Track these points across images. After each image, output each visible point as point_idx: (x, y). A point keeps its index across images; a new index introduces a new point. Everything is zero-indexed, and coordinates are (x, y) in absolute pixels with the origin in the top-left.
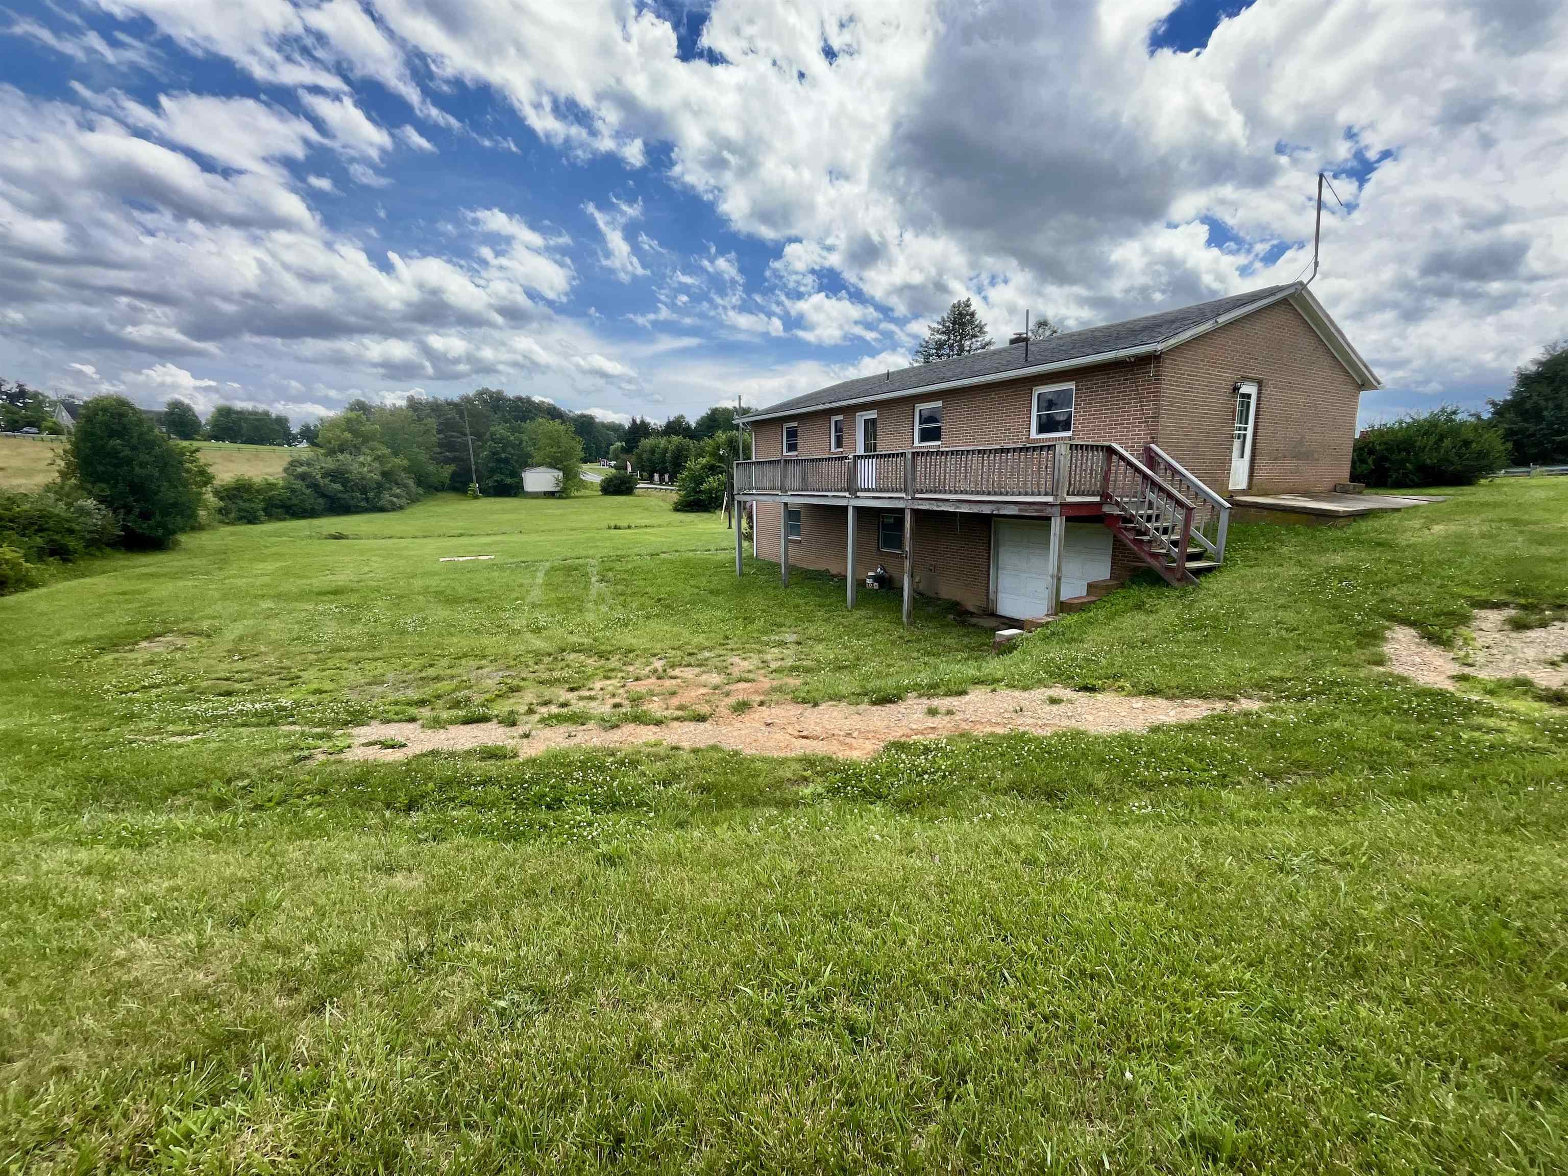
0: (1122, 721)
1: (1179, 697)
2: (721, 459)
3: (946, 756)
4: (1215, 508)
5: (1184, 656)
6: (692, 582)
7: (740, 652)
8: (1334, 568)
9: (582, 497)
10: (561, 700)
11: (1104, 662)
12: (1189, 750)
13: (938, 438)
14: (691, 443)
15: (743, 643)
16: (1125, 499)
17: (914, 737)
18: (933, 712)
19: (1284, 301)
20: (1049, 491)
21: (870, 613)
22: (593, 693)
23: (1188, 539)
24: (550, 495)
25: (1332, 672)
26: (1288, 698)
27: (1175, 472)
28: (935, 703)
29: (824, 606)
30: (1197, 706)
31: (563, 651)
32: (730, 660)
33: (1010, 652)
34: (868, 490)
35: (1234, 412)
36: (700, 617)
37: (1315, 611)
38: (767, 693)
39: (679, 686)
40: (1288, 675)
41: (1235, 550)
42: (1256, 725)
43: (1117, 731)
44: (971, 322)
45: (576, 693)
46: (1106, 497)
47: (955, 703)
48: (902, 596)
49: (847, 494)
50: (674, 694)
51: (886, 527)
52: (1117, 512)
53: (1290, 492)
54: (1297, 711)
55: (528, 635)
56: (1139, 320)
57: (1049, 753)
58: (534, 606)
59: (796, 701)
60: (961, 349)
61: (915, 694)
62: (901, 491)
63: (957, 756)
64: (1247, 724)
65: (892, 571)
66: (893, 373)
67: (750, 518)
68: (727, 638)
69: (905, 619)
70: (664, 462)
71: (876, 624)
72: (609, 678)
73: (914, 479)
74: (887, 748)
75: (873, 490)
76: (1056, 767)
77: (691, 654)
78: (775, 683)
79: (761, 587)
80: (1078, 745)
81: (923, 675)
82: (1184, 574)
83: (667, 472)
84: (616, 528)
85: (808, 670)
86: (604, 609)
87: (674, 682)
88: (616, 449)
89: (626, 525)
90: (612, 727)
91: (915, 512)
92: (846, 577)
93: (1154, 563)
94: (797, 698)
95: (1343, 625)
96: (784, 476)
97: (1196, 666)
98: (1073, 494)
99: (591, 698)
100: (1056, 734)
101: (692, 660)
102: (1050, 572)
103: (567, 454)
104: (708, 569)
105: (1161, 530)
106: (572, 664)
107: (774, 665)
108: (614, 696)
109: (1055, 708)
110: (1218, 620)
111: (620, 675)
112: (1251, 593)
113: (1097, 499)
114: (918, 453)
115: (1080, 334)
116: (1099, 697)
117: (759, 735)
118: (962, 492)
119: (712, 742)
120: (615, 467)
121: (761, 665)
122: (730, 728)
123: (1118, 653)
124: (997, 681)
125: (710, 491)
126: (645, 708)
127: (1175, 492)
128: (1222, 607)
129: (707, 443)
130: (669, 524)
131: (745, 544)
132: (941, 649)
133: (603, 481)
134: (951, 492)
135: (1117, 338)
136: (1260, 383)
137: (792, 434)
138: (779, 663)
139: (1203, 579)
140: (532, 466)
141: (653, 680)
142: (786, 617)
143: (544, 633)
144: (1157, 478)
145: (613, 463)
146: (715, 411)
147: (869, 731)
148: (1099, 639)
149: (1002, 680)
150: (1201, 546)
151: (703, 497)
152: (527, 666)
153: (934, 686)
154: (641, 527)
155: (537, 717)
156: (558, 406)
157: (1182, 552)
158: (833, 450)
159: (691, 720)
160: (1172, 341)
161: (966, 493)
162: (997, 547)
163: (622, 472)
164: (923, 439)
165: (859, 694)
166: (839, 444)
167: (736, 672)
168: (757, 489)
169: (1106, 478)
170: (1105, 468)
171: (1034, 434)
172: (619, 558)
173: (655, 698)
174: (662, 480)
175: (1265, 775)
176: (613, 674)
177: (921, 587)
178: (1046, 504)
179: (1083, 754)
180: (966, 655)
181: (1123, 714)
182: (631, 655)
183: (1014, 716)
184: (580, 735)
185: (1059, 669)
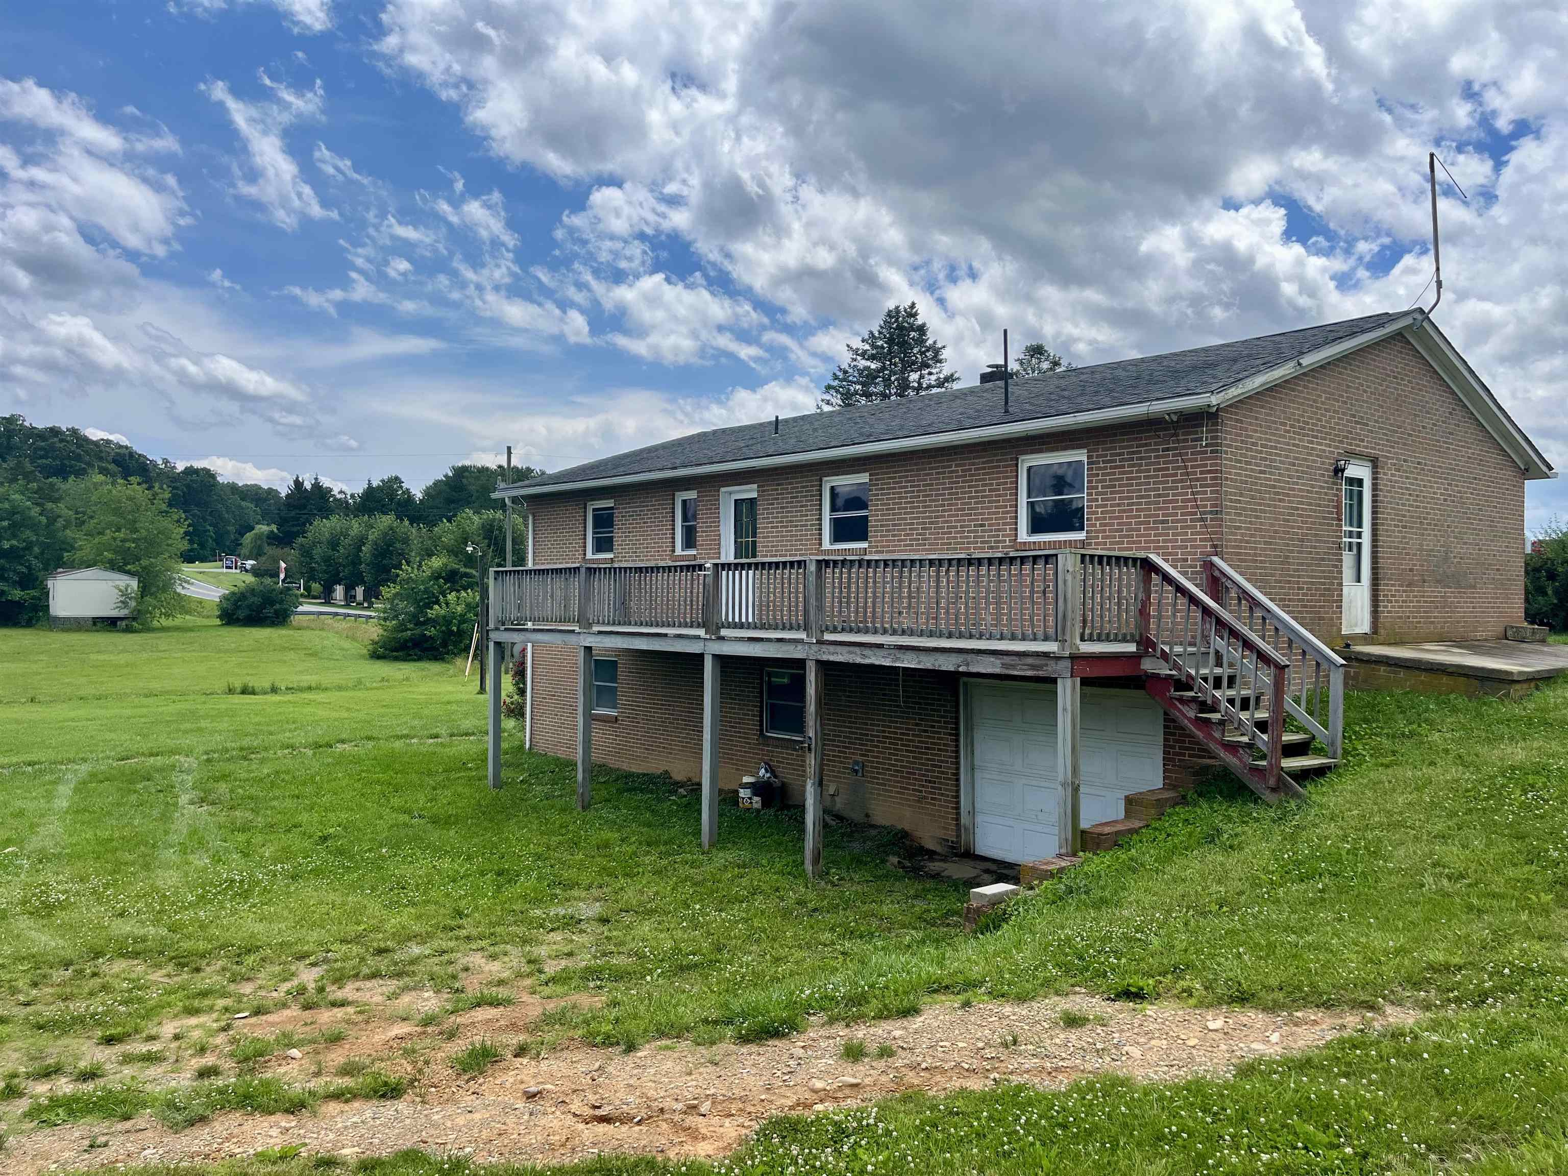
0: (1191, 1057)
1: (1283, 1007)
2: (470, 560)
3: (877, 1144)
4: (1321, 663)
5: (1288, 929)
6: (396, 801)
7: (483, 943)
8: (1513, 768)
9: (177, 629)
10: (82, 1064)
11: (1156, 942)
12: (1304, 1109)
13: (864, 537)
14: (414, 533)
15: (492, 924)
16: (1178, 649)
17: (819, 1107)
18: (854, 1053)
19: (1399, 336)
20: (1051, 631)
21: (745, 855)
22: (155, 1047)
23: (1285, 721)
24: (109, 624)
25: (1523, 952)
26: (1458, 1001)
27: (1254, 604)
28: (860, 1033)
29: (657, 843)
30: (1315, 1022)
31: (98, 955)
32: (464, 961)
33: (997, 927)
34: (741, 626)
35: (1338, 507)
36: (406, 870)
37: (1489, 844)
38: (533, 1028)
39: (348, 1022)
40: (1457, 960)
41: (1360, 738)
42: (1413, 1055)
43: (1184, 1075)
44: (921, 341)
45: (118, 1049)
46: (1146, 644)
47: (897, 1033)
48: (803, 822)
49: (701, 632)
50: (336, 1039)
51: (775, 691)
52: (1165, 670)
53: (1440, 639)
54: (1475, 1025)
55: (24, 923)
56: (1184, 353)
57: (1064, 1126)
58: (43, 858)
59: (592, 1041)
60: (904, 385)
61: (823, 1017)
62: (798, 628)
63: (897, 1141)
64: (1398, 1054)
65: (787, 775)
66: (786, 421)
67: (520, 674)
68: (460, 914)
69: (808, 867)
70: (356, 561)
71: (755, 877)
72: (195, 1012)
73: (820, 608)
74: (764, 1135)
75: (748, 626)
76: (1077, 1155)
77: (380, 952)
78: (551, 1006)
79: (535, 809)
80: (1115, 1107)
81: (838, 978)
82: (1280, 779)
83: (363, 582)
84: (245, 691)
85: (619, 976)
86: (201, 860)
87: (339, 1013)
88: (259, 537)
89: (267, 685)
90: (191, 1123)
91: (824, 666)
92: (699, 784)
93: (1231, 760)
94: (593, 1034)
95: (1534, 868)
96: (586, 597)
97: (1309, 947)
98: (1091, 639)
99: (150, 1058)
100: (1076, 1087)
101: (382, 963)
102: (1061, 778)
103: (151, 545)
104: (430, 774)
105: (1238, 703)
106: (115, 983)
107: (551, 968)
108: (202, 1050)
109: (1073, 1035)
110: (1339, 861)
111: (221, 1003)
112: (1389, 813)
113: (1131, 648)
114: (827, 562)
115: (1092, 370)
116: (1151, 1010)
117: (511, 1120)
118: (904, 633)
119: (407, 1144)
120: (255, 572)
121: (526, 969)
122: (450, 1109)
123: (1180, 926)
124: (973, 985)
125: (447, 620)
126: (269, 1075)
127: (1255, 638)
128: (1344, 838)
129: (446, 530)
130: (358, 684)
131: (509, 724)
132: (875, 923)
133: (225, 598)
134: (885, 632)
135: (1149, 382)
136: (1375, 463)
137: (604, 521)
138: (564, 963)
139: (1311, 787)
140: (72, 566)
141: (294, 1011)
142: (581, 867)
143: (61, 916)
144: (1225, 615)
145: (250, 563)
146: (461, 472)
147: (731, 1100)
148: (1147, 900)
149: (982, 983)
150: (1306, 731)
151: (431, 632)
152: (14, 991)
153: (859, 1000)
154: (301, 690)
155: (22, 1105)
156: (139, 449)
157: (1276, 739)
158: (679, 551)
159: (367, 1097)
160: (1234, 392)
161: (912, 633)
162: (970, 729)
163: (268, 581)
164: (838, 537)
165: (716, 1022)
166: (690, 541)
167: (473, 986)
168: (534, 620)
169: (1143, 613)
170: (1141, 595)
171: (1023, 535)
172: (246, 754)
173: (294, 1052)
174: (349, 599)
175: (1429, 1148)
176: (207, 1002)
177: (839, 804)
178: (1046, 655)
179: (1125, 1125)
180: (919, 935)
181: (1192, 1042)
182: (250, 960)
183: (1003, 1054)
184: (115, 1142)
185: (1081, 958)
